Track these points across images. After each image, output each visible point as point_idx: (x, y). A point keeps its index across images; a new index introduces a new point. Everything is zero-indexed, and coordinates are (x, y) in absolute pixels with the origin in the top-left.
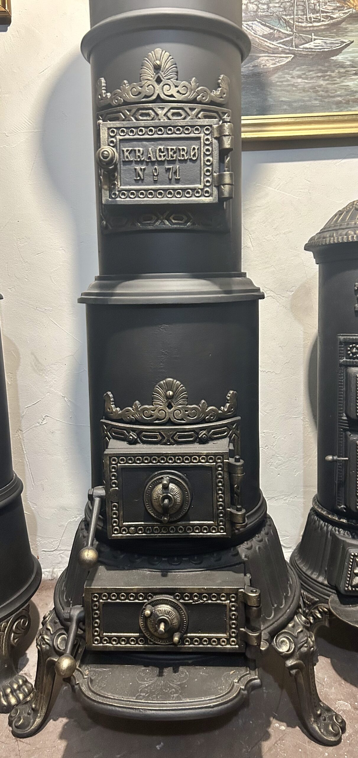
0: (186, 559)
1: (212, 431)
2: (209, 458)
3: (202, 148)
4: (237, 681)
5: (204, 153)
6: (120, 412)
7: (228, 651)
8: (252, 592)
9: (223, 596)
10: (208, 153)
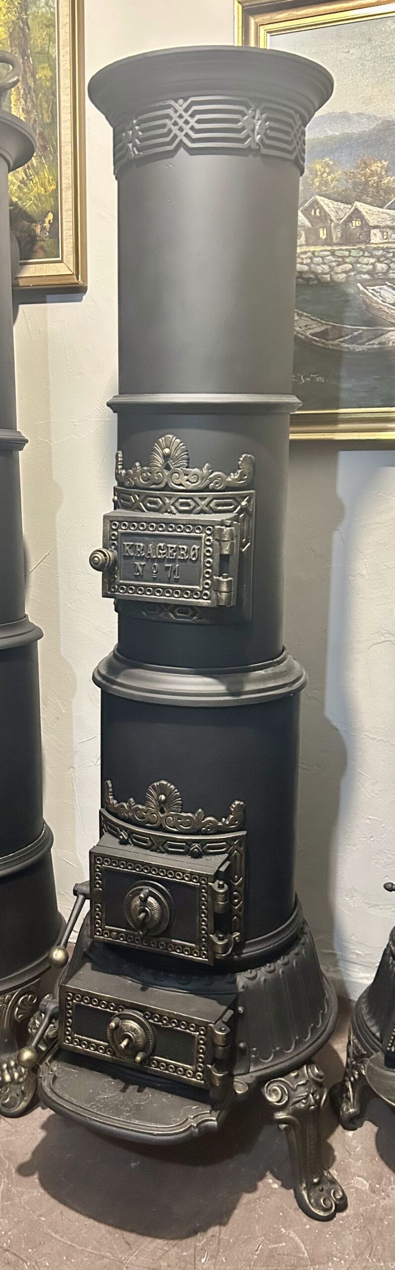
0: (173, 976)
1: (208, 845)
2: (193, 876)
3: (203, 549)
4: (192, 1117)
5: (205, 554)
6: (116, 806)
7: (193, 1085)
8: (220, 1030)
9: (192, 1026)
10: (208, 554)
